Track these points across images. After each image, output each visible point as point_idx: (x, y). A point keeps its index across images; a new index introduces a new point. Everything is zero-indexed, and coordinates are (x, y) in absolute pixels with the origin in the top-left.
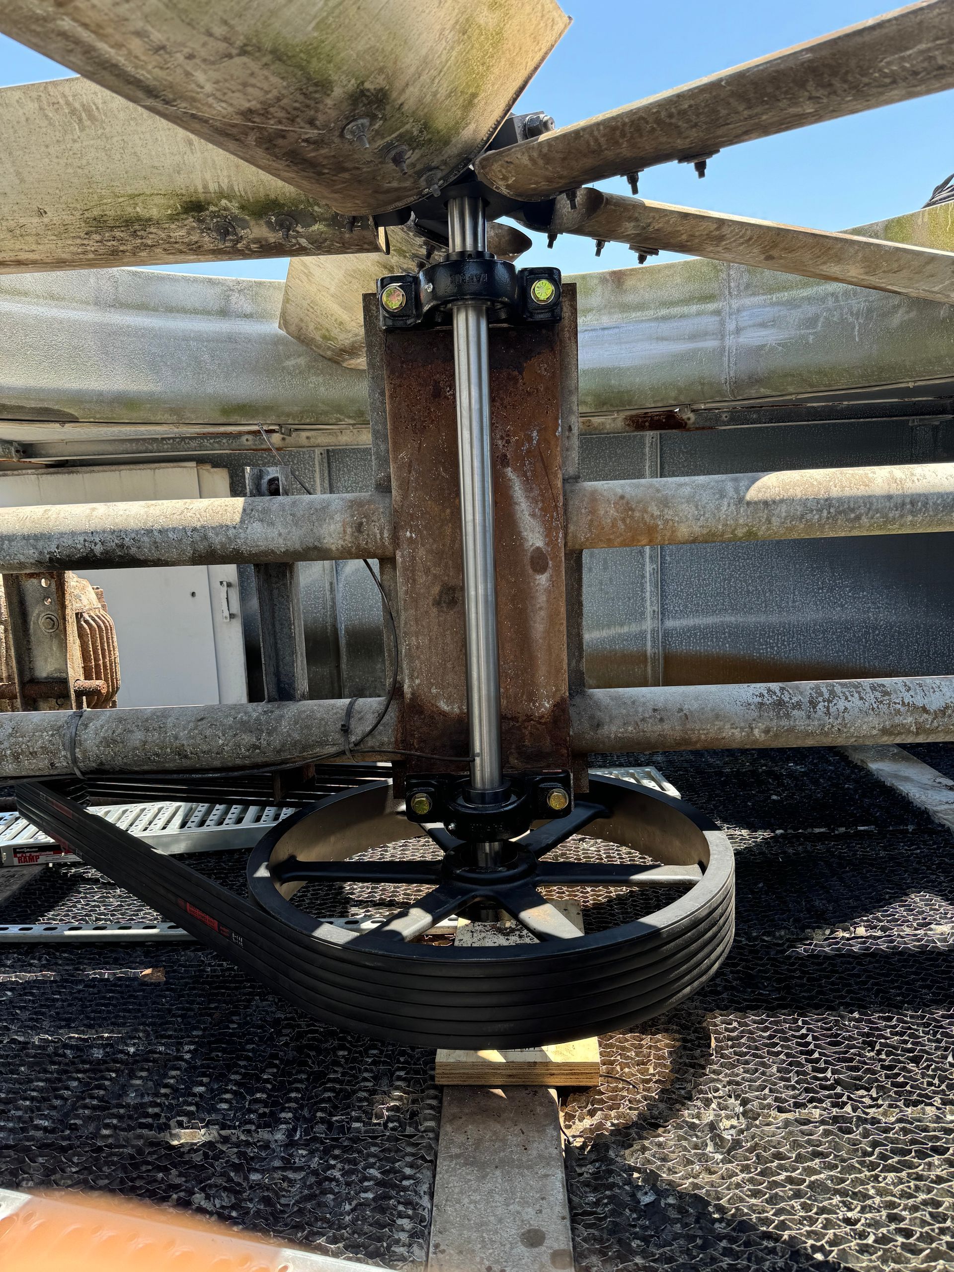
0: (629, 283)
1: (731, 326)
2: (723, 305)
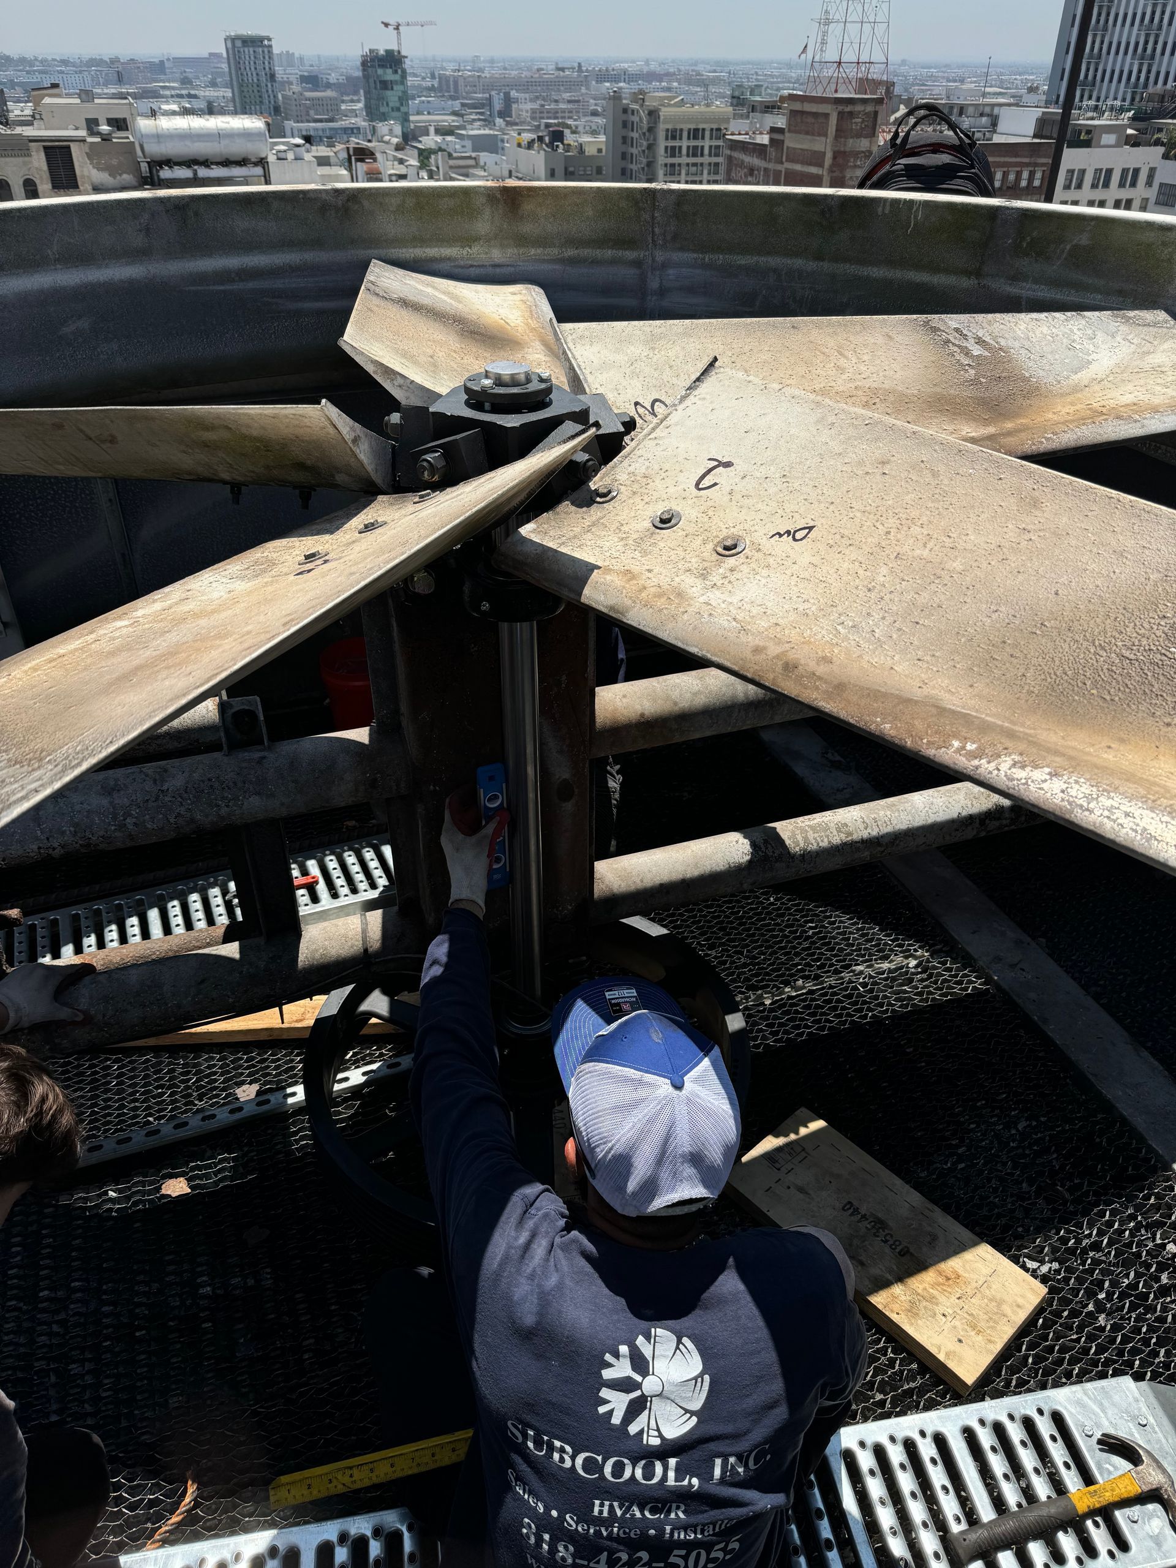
0: (527, 207)
1: (654, 284)
2: (645, 256)
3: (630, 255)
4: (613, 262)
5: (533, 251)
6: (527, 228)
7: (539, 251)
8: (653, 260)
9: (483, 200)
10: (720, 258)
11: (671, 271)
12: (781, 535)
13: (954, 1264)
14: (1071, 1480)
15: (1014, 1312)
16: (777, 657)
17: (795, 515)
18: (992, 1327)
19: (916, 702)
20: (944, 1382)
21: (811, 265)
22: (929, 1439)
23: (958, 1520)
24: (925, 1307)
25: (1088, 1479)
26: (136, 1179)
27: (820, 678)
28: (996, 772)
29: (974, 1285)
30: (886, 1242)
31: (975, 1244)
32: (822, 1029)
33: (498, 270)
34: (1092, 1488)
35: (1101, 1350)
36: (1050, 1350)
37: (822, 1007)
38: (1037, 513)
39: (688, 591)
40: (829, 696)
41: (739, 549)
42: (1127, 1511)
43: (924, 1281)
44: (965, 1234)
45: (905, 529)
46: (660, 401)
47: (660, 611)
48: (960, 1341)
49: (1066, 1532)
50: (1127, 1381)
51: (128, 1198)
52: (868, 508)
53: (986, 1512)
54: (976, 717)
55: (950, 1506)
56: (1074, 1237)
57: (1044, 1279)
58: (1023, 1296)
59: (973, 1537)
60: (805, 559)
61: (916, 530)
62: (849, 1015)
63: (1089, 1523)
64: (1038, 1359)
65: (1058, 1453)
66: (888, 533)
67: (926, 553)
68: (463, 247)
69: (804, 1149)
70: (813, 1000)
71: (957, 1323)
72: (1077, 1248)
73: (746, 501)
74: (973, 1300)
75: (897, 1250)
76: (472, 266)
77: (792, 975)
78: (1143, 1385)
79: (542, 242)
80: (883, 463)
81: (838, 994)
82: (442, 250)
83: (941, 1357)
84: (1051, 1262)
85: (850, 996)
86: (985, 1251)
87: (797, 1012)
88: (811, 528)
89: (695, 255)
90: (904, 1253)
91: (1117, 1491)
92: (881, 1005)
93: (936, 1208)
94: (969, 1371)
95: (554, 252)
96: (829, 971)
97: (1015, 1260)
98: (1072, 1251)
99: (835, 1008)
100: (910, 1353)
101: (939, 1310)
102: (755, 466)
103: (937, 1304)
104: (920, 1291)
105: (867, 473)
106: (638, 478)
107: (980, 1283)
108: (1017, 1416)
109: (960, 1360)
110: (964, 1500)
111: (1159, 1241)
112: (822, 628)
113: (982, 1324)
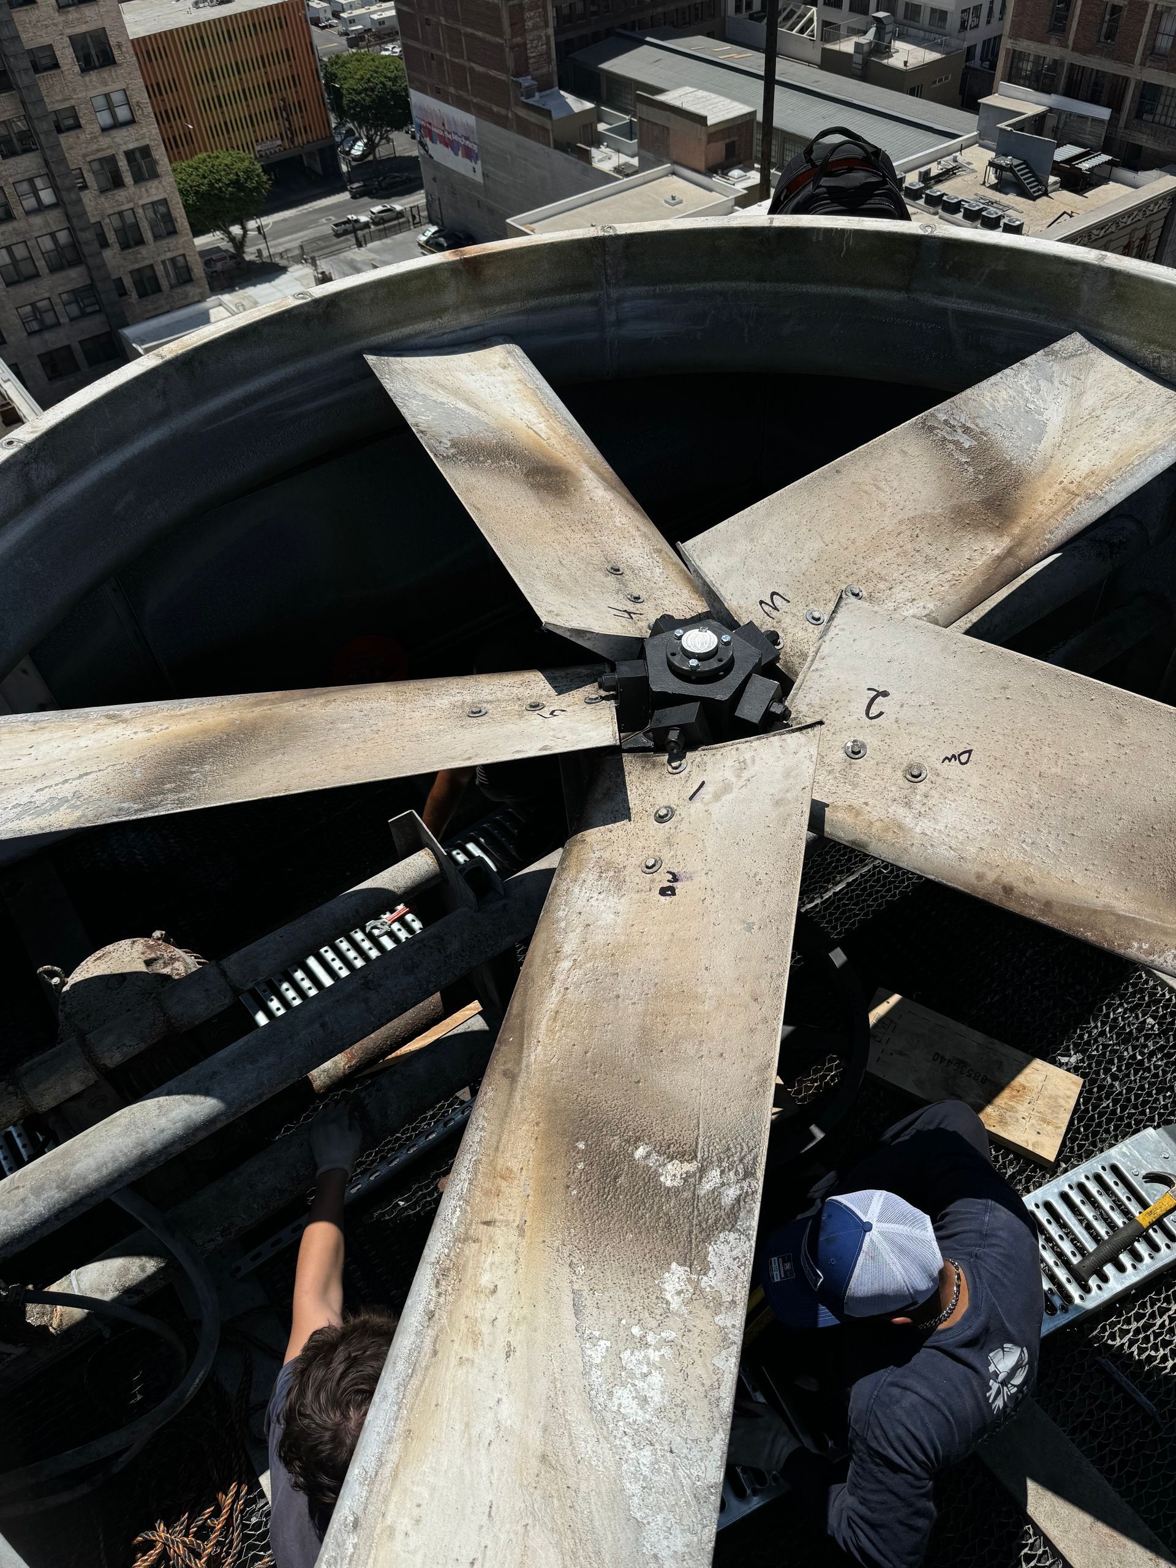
0: (488, 272)
1: (611, 317)
2: (600, 295)
3: (586, 296)
4: (572, 304)
5: (498, 309)
6: (491, 290)
7: (503, 307)
8: (608, 296)
9: (447, 274)
10: (670, 288)
11: (626, 305)
12: (950, 760)
13: (1020, 1079)
14: (1133, 1207)
15: (1067, 1102)
16: (995, 882)
17: (954, 739)
18: (1056, 1117)
19: (1101, 912)
20: (1033, 1162)
21: (755, 286)
22: (1041, 1207)
23: (1074, 1254)
24: (1010, 1117)
25: (1144, 1205)
26: (414, 1187)
27: (1032, 898)
28: (1165, 964)
29: (1037, 1090)
30: (969, 1076)
31: (1029, 1062)
32: (867, 914)
33: (468, 332)
34: (1148, 1210)
35: (1123, 1108)
36: (1092, 1118)
37: (862, 895)
38: (1125, 729)
39: (904, 822)
40: (1043, 913)
41: (923, 776)
42: (1171, 1217)
43: (1003, 1099)
44: (1020, 1055)
45: (1038, 749)
46: (777, 594)
47: (893, 844)
48: (1039, 1133)
49: (1139, 1241)
50: (1151, 1130)
51: (416, 1203)
52: (1006, 731)
53: (1090, 1246)
54: (1139, 920)
55: (1066, 1247)
56: (1087, 1032)
57: (1076, 1070)
58: (1069, 1089)
59: (1087, 1263)
60: (976, 781)
61: (1046, 750)
62: (883, 897)
63: (1151, 1231)
64: (1086, 1127)
65: (1121, 1192)
66: (1027, 753)
67: (1059, 771)
68: (434, 319)
69: (892, 1021)
70: (853, 891)
71: (1033, 1121)
72: (1090, 1040)
73: (912, 729)
74: (1039, 1102)
75: (980, 1080)
76: (444, 334)
77: (830, 873)
78: (1160, 1130)
79: (505, 299)
80: (1004, 688)
81: (869, 881)
82: (416, 326)
83: (1030, 1148)
84: (1075, 1054)
85: (878, 880)
86: (1038, 1064)
87: (845, 905)
88: (970, 752)
89: (647, 288)
90: (984, 1080)
91: (1164, 1207)
92: (903, 881)
93: (995, 1041)
94: (1049, 1151)
95: (517, 305)
96: (856, 862)
97: (1053, 1062)
98: (1088, 1043)
99: (870, 894)
100: (1006, 1149)
101: (1019, 1116)
102: (907, 695)
103: (1016, 1112)
104: (1003, 1106)
105: (995, 698)
106: (817, 709)
107: (1040, 1087)
108: (1090, 1176)
109: (1043, 1146)
110: (1074, 1240)
111: (1142, 1020)
112: (1013, 848)
113: (1049, 1117)
